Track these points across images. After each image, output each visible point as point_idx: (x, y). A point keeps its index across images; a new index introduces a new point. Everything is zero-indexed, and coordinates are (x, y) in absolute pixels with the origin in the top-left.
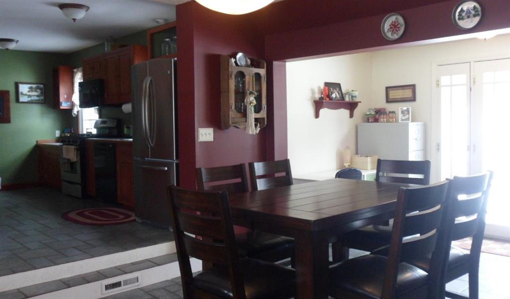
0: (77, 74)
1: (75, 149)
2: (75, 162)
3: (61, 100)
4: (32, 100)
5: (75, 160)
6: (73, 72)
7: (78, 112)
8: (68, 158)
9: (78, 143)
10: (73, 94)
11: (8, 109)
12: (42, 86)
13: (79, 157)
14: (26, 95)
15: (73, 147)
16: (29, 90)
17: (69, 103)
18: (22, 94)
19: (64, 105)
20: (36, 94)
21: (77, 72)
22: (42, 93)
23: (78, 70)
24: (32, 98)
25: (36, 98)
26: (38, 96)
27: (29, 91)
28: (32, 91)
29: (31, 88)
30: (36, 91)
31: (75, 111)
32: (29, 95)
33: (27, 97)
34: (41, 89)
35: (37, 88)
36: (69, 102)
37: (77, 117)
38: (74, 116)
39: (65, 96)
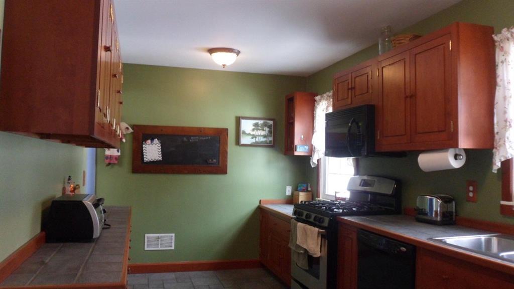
0: (321, 103)
1: (319, 232)
2: (319, 258)
3: (296, 142)
4: (256, 142)
5: (318, 254)
6: (315, 100)
7: (319, 161)
8: (305, 247)
9: (326, 224)
10: (313, 133)
11: (225, 153)
12: (271, 122)
13: (325, 249)
14: (249, 134)
15: (317, 229)
16: (253, 127)
17: (307, 147)
18: (244, 133)
19: (300, 151)
20: (263, 133)
21: (320, 100)
22: (270, 132)
23: (322, 97)
24: (257, 140)
25: (262, 139)
26: (265, 136)
27: (253, 130)
28: (258, 129)
29: (256, 125)
30: (263, 130)
31: (314, 160)
32: (253, 135)
33: (250, 137)
34: (269, 127)
35: (265, 125)
36: (306, 145)
37: (317, 167)
38: (313, 166)
39: (302, 137)
